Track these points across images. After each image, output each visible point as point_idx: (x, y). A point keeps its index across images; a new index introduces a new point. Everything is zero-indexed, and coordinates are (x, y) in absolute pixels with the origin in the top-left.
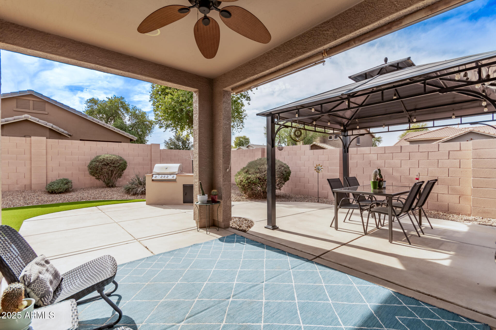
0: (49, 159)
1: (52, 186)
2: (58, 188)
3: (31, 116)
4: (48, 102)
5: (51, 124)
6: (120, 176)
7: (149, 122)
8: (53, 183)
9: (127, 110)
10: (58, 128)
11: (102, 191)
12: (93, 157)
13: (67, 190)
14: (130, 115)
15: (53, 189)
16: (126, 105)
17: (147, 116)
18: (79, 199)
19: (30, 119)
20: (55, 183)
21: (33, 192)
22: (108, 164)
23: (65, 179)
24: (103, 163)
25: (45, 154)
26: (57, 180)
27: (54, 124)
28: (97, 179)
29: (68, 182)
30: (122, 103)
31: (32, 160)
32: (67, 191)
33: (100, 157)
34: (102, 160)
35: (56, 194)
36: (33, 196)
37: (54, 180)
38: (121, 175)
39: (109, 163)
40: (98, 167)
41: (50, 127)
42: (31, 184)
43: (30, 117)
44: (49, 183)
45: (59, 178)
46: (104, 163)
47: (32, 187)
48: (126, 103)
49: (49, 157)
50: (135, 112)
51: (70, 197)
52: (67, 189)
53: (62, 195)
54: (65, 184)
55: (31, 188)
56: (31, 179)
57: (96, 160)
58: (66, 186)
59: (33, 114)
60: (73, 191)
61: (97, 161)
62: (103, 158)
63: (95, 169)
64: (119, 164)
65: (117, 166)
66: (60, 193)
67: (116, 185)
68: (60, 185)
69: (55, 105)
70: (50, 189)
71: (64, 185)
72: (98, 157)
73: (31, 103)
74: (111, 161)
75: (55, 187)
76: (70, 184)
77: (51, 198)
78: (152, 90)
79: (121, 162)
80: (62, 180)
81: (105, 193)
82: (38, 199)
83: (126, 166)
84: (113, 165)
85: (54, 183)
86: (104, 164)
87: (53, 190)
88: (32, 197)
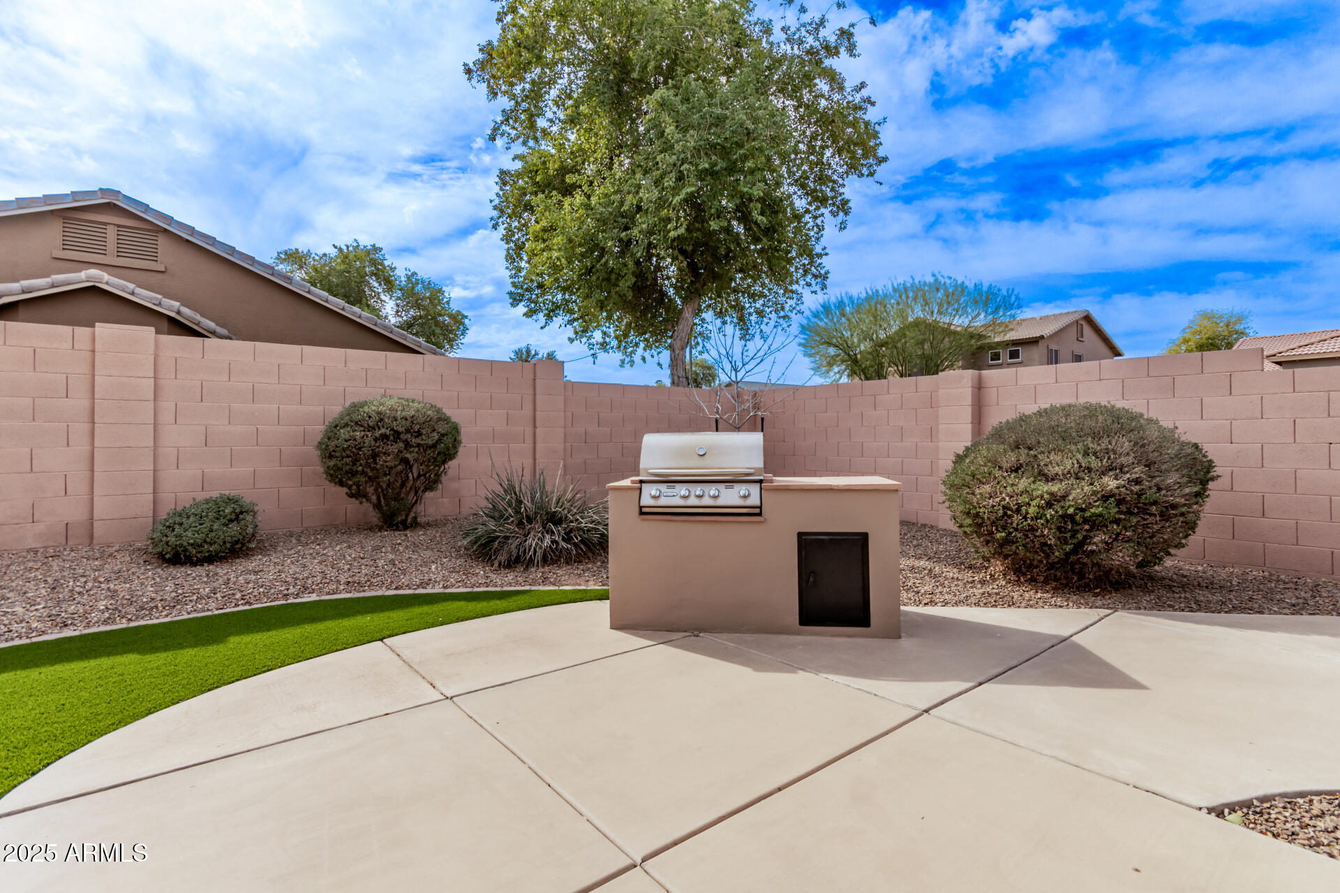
0: (167, 417)
1: (178, 530)
2: (199, 538)
3: (109, 274)
4: (165, 230)
5: (177, 304)
6: (432, 483)
7: (450, 316)
8: (180, 515)
9: (389, 283)
10: (198, 317)
11: (377, 549)
12: (336, 409)
13: (239, 546)
14: (399, 298)
15: (181, 546)
16: (385, 268)
17: (445, 300)
18: (292, 590)
19: (107, 283)
20: (188, 517)
21: (98, 555)
22: (397, 434)
23: (230, 500)
24: (378, 433)
25: (152, 397)
26: (196, 504)
27: (183, 304)
28: (351, 496)
29: (241, 513)
30: (374, 263)
31: (97, 420)
32: (236, 550)
33: (366, 409)
34: (375, 417)
35: (194, 564)
36: (95, 580)
37: (185, 501)
38: (437, 480)
39: (400, 429)
40: (360, 449)
41: (173, 315)
42: (92, 519)
43: (106, 277)
44: (163, 515)
45: (206, 495)
46: (383, 431)
47: (97, 533)
48: (386, 263)
49: (167, 406)
50: (413, 288)
51: (253, 577)
52: (237, 542)
53: (219, 570)
54: (231, 521)
55: (92, 537)
56: (92, 500)
57: (354, 418)
58: (234, 528)
59: (117, 269)
60: (262, 550)
61: (356, 423)
62: (379, 413)
63: (348, 456)
64: (436, 436)
65: (430, 442)
66: (211, 559)
67: (420, 520)
68: (208, 524)
69: (188, 241)
70: (167, 543)
71: (226, 525)
72: (355, 407)
73: (111, 233)
74: (408, 424)
75: (189, 534)
76: (249, 518)
77: (170, 587)
78: (497, 195)
79: (442, 428)
80: (216, 502)
81: (391, 556)
82: (113, 594)
83: (460, 442)
84: (418, 441)
85: (183, 514)
86: (384, 437)
87: (180, 550)
88: (90, 584)
